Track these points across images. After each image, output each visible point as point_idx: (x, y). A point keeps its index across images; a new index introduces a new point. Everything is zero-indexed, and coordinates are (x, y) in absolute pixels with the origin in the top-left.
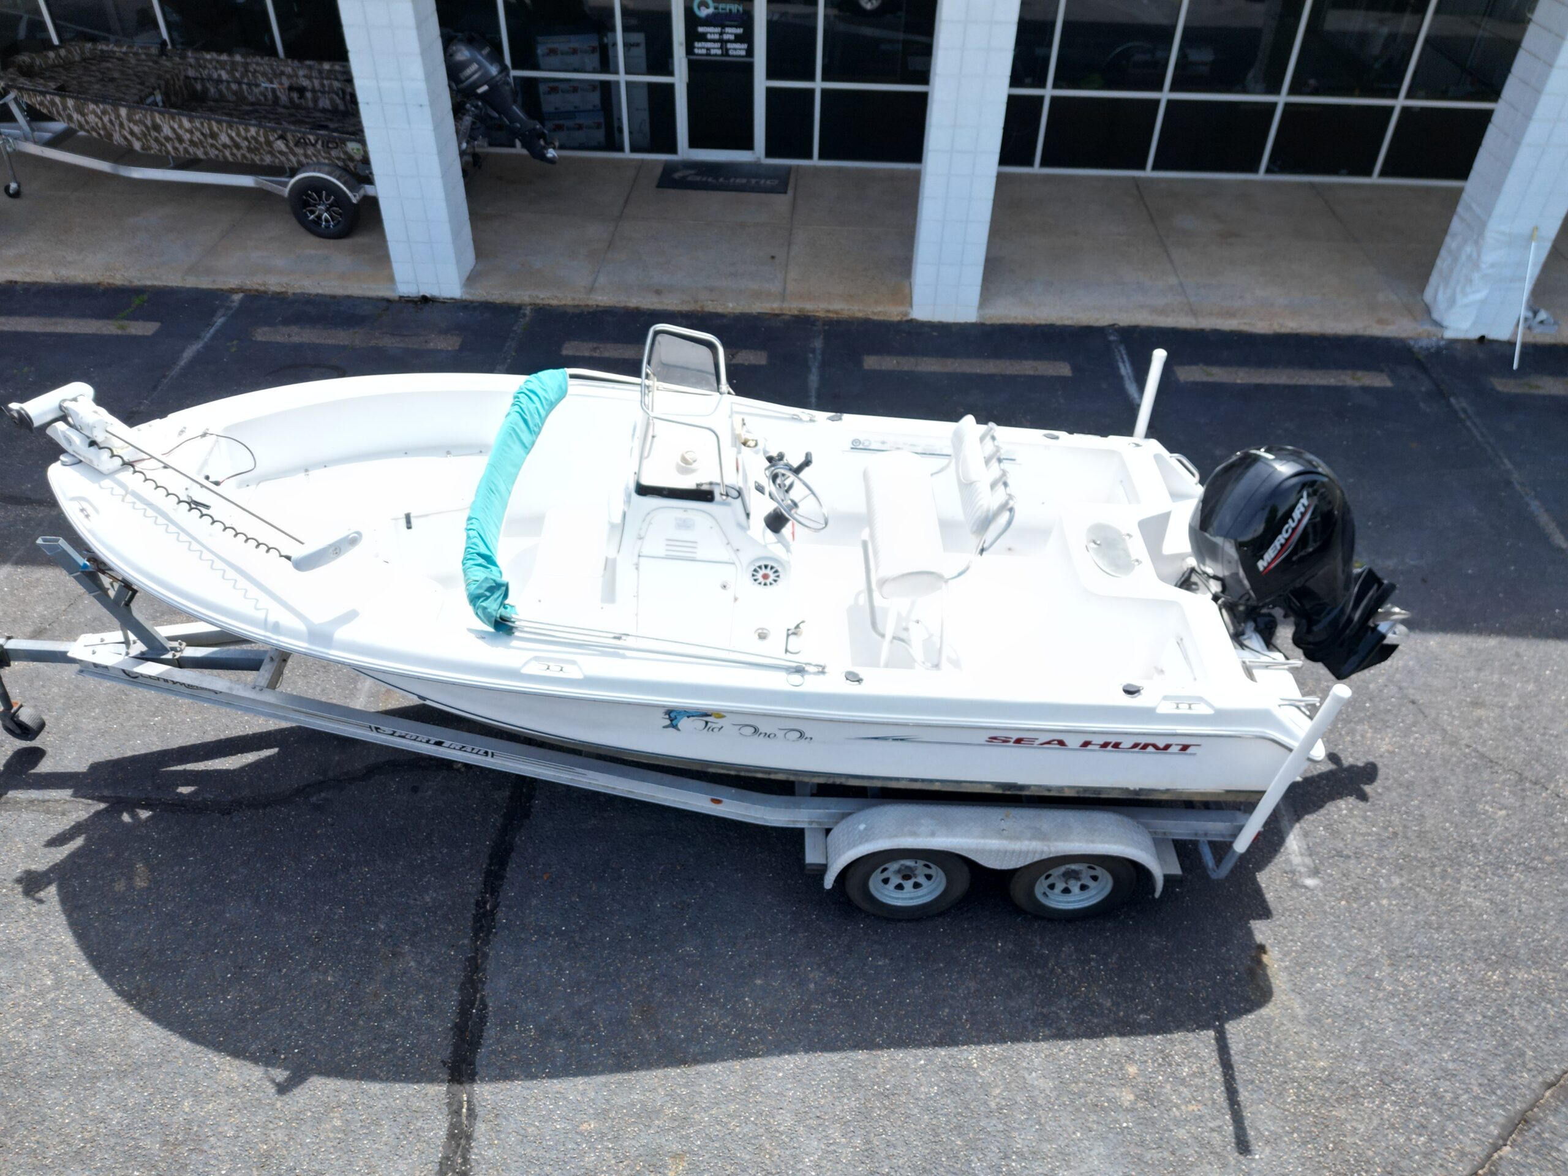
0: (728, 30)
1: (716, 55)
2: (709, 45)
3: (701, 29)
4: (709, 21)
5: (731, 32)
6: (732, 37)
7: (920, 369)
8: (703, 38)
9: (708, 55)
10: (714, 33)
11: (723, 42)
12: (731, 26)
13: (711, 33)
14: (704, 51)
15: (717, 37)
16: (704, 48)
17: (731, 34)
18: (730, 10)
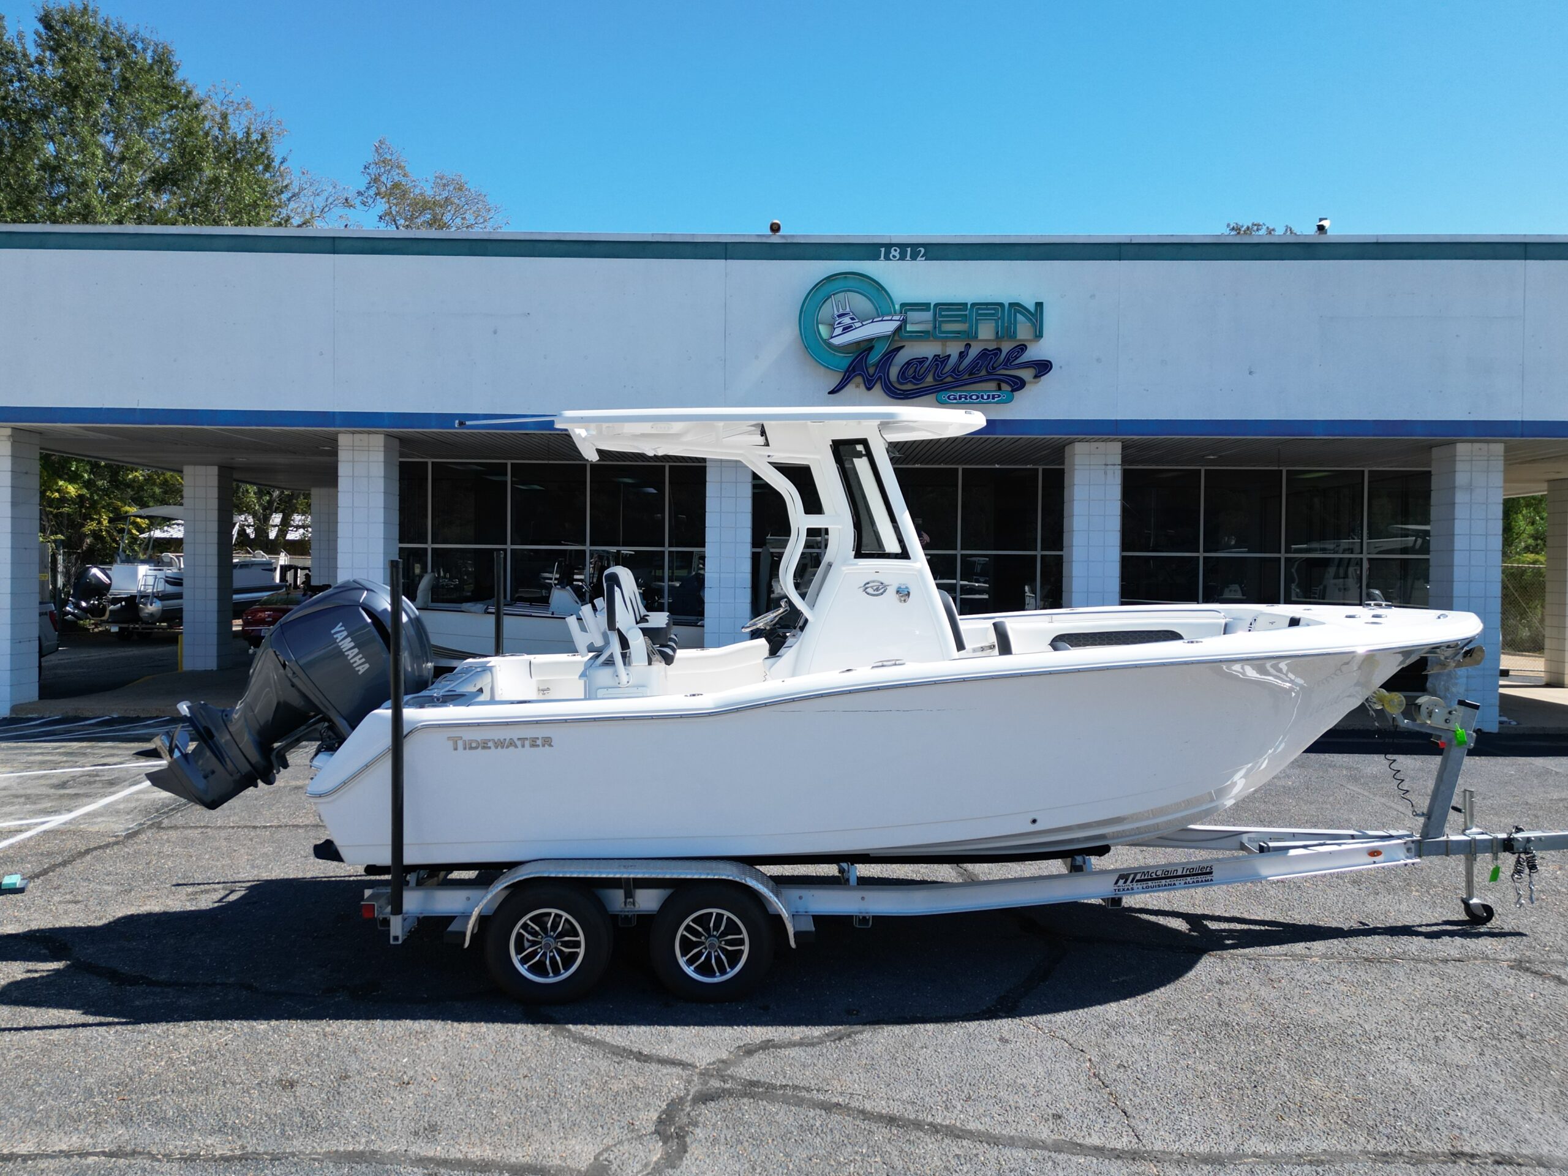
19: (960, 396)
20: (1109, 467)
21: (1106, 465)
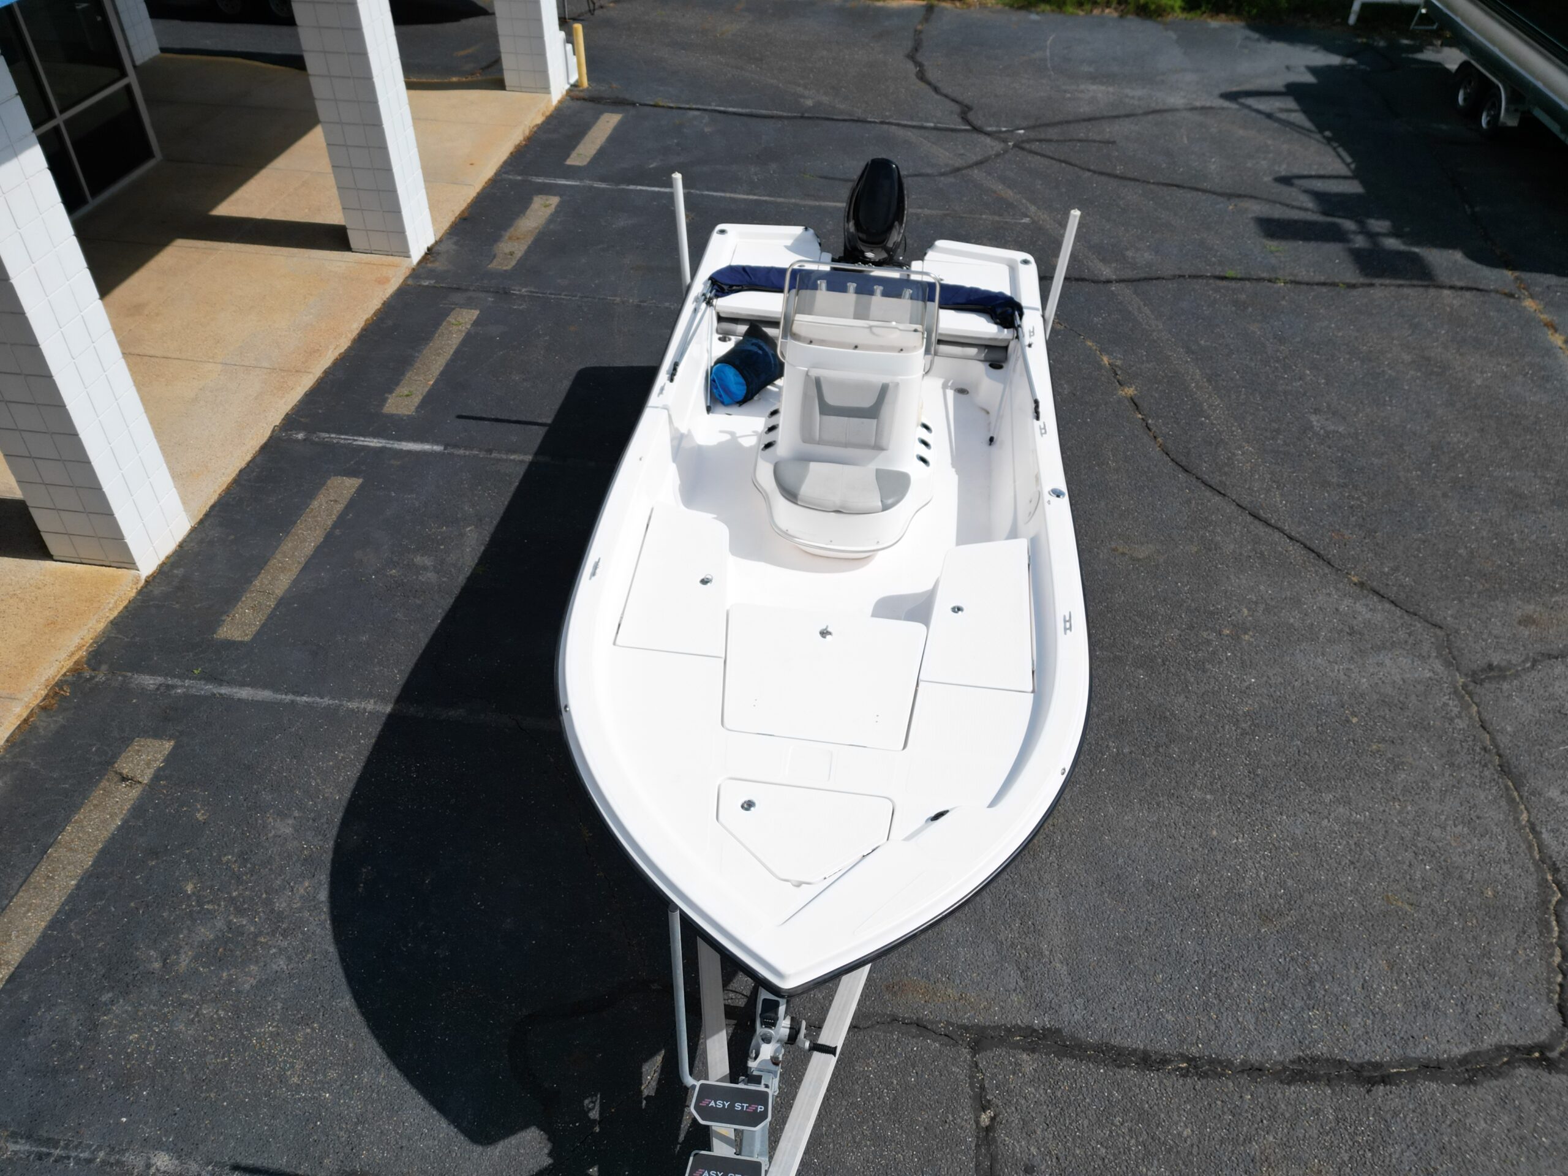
7: (279, 592)
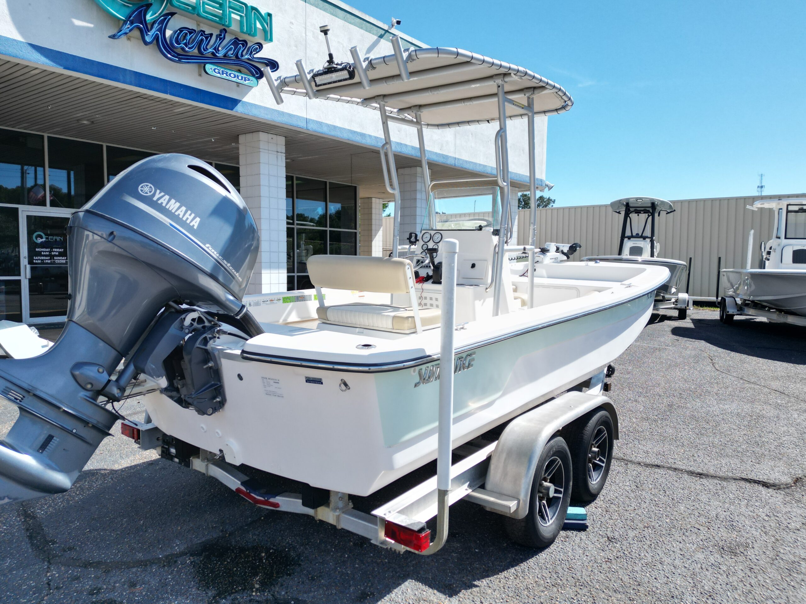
0: (55, 250)
1: (47, 263)
2: (43, 258)
3: (37, 250)
4: (43, 245)
5: (56, 251)
6: (57, 254)
8: (39, 254)
9: (43, 263)
10: (46, 252)
11: (52, 257)
12: (56, 248)
13: (44, 252)
14: (40, 261)
15: (48, 253)
16: (39, 260)
17: (57, 252)
18: (56, 239)
19: (223, 71)
20: (279, 154)
21: (278, 152)
